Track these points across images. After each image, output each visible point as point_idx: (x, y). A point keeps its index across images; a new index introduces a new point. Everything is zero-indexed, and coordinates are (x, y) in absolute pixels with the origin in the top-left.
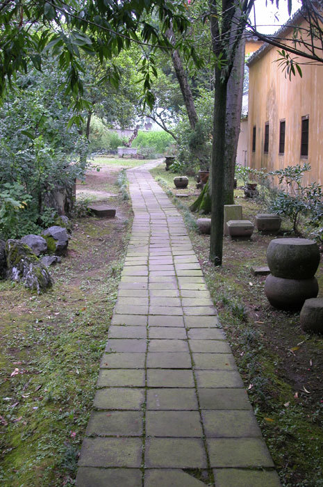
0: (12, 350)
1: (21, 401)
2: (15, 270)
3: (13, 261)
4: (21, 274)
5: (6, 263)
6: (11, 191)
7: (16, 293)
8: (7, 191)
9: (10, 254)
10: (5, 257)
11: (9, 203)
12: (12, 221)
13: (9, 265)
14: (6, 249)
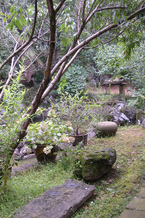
0: (133, 147)
1: (133, 161)
2: (139, 121)
3: (138, 117)
4: (141, 122)
5: (136, 118)
6: (141, 92)
7: (138, 129)
8: (139, 92)
9: (137, 115)
10: (136, 116)
11: (140, 96)
12: (141, 104)
13: (137, 119)
14: (136, 113)
